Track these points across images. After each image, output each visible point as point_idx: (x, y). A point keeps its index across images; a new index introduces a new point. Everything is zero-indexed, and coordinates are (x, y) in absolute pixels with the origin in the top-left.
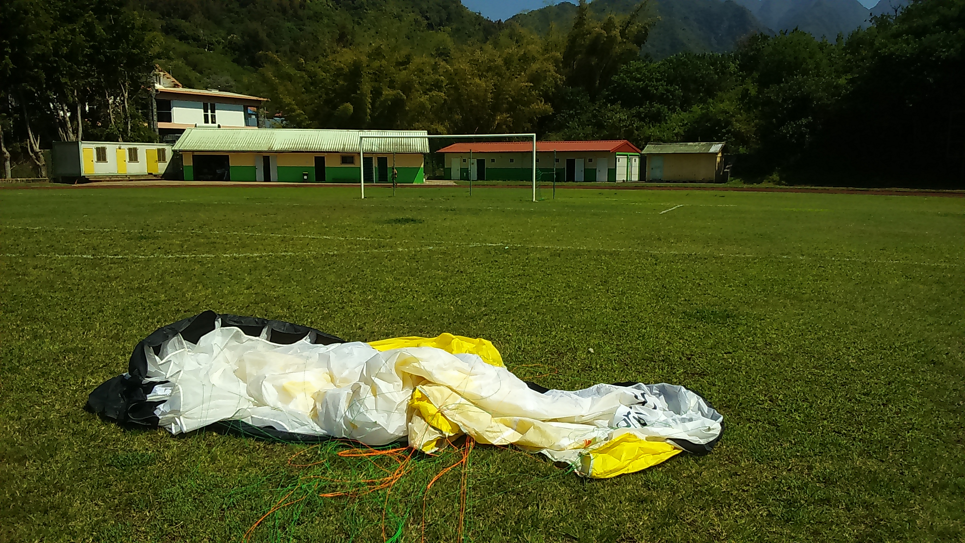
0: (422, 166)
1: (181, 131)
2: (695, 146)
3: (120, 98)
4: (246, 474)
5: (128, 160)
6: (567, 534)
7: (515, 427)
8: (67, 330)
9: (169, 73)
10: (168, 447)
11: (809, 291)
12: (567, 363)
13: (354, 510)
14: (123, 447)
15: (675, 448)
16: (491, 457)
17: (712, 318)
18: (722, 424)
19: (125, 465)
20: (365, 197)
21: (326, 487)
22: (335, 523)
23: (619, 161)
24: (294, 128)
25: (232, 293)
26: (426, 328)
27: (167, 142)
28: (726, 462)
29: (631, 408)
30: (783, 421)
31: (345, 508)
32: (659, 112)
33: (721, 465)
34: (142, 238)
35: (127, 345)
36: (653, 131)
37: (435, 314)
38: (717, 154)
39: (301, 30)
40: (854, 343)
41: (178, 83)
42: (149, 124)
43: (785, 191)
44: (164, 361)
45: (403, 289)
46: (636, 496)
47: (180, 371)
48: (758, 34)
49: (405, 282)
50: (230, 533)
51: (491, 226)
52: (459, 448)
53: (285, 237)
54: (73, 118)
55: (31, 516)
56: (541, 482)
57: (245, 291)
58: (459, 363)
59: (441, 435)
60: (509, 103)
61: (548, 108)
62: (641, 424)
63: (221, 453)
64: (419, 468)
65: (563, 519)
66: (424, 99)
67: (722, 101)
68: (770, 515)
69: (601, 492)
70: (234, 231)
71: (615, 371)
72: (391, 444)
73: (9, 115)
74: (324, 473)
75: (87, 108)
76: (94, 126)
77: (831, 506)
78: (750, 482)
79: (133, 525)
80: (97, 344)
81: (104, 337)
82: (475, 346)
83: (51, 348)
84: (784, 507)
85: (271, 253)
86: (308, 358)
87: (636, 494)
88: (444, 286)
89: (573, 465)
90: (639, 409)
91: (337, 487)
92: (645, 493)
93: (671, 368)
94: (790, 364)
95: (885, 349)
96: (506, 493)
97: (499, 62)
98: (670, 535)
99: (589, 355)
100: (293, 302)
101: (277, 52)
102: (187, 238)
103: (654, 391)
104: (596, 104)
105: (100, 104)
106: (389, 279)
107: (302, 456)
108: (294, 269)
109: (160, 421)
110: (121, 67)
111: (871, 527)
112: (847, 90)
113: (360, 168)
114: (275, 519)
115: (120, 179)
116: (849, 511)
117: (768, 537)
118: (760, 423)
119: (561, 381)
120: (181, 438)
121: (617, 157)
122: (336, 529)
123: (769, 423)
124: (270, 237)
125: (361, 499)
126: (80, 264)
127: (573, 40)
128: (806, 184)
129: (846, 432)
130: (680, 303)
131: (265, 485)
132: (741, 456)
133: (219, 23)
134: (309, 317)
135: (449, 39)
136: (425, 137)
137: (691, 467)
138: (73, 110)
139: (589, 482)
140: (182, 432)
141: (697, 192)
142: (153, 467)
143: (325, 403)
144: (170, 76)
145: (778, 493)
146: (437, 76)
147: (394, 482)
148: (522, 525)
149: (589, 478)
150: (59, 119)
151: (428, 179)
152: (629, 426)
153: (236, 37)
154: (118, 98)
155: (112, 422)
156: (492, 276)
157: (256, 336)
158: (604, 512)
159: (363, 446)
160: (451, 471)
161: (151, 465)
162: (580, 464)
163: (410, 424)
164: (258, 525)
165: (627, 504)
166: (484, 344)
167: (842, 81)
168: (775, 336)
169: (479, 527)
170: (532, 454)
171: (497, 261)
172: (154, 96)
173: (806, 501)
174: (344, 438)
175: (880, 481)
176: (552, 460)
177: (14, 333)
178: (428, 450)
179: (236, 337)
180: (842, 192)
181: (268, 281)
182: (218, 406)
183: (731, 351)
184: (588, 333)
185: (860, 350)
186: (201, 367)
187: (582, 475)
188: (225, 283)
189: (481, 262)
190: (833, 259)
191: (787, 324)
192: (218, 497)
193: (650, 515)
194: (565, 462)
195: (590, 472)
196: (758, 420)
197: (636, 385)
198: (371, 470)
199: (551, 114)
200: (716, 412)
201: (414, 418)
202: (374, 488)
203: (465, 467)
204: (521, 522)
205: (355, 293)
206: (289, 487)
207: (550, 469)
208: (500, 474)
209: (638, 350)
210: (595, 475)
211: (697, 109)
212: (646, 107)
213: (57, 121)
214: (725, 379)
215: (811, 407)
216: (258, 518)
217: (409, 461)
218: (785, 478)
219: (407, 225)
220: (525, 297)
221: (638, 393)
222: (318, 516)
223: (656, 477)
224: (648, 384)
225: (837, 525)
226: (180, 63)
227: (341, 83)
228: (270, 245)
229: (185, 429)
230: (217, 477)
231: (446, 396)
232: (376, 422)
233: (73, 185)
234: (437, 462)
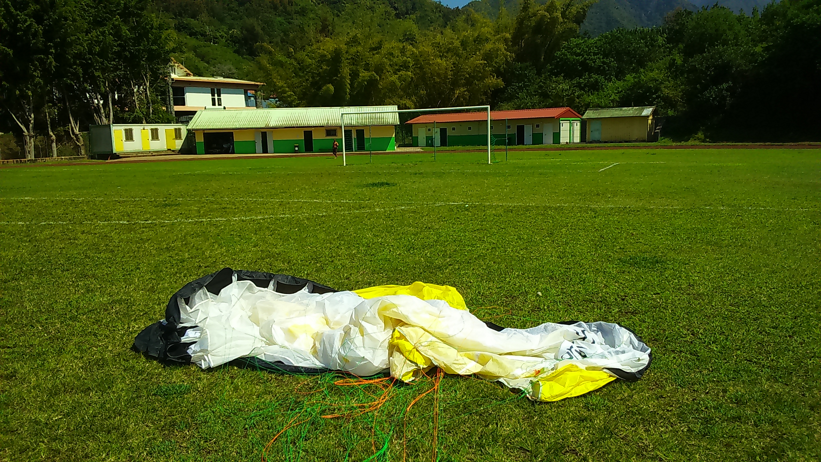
0: (394, 136)
1: (194, 113)
2: (630, 110)
3: (143, 87)
4: (262, 400)
5: (150, 138)
6: (521, 447)
7: (477, 360)
8: (113, 285)
9: (182, 64)
10: (199, 379)
11: (728, 238)
12: (520, 305)
13: (349, 428)
14: (164, 379)
15: (610, 376)
16: (458, 385)
17: (643, 264)
18: (650, 355)
19: (167, 395)
20: (346, 165)
21: (326, 410)
22: (335, 438)
23: (562, 126)
24: (287, 107)
25: (242, 251)
26: (401, 277)
27: (182, 122)
28: (654, 387)
29: (573, 342)
30: (703, 353)
31: (341, 427)
32: (596, 81)
33: (649, 389)
34: (166, 205)
35: (161, 296)
36: (592, 98)
37: (408, 265)
38: (648, 116)
39: (289, 23)
40: (766, 283)
41: (189, 72)
42: (167, 108)
43: (709, 147)
44: (193, 310)
45: (381, 244)
46: (578, 416)
47: (207, 318)
48: (683, 10)
49: (382, 238)
50: (253, 448)
51: (454, 187)
52: (432, 377)
53: (282, 202)
54: (106, 105)
55: (98, 435)
56: (499, 405)
57: (253, 249)
58: (430, 308)
59: (416, 367)
60: (466, 78)
61: (500, 82)
62: (582, 356)
63: (242, 383)
64: (400, 394)
65: (518, 435)
66: (394, 78)
67: (652, 71)
68: (690, 430)
69: (549, 413)
70: (241, 198)
71: (560, 311)
72: (376, 374)
73: (54, 105)
74: (323, 399)
75: (116, 97)
76: (123, 111)
77: (742, 423)
78: (673, 403)
79: (177, 442)
80: (137, 296)
81: (142, 290)
82: (442, 292)
83: (101, 299)
84: (702, 424)
85: (271, 216)
86: (307, 305)
87: (578, 414)
88: (415, 240)
89: (526, 391)
90: (580, 343)
91: (334, 410)
92: (586, 414)
93: (608, 308)
94: (710, 303)
95: (793, 288)
96: (471, 414)
97: (457, 43)
98: (606, 448)
99: (538, 298)
100: (291, 257)
101: (270, 43)
102: (203, 205)
103: (592, 328)
104: (541, 76)
105: (127, 93)
106: (369, 235)
107: (306, 385)
108: (291, 229)
109: (192, 358)
110: (143, 61)
111: (775, 440)
112: (763, 57)
113: (342, 139)
114: (287, 437)
115: (145, 154)
116: (757, 427)
117: (688, 449)
118: (683, 354)
119: (514, 320)
120: (209, 372)
121: (561, 122)
122: (336, 444)
123: (691, 354)
124: (270, 202)
125: (354, 420)
126: (118, 229)
127: (521, 22)
128: (728, 141)
129: (756, 360)
130: (616, 251)
131: (278, 409)
132: (666, 381)
133: (222, 20)
134: (305, 270)
135: (415, 26)
136: (396, 112)
137: (624, 392)
138: (105, 98)
139: (538, 405)
140: (210, 367)
141: (631, 151)
142: (189, 395)
143: (323, 342)
144: (184, 67)
145: (697, 412)
146: (405, 58)
147: (380, 405)
148: (484, 440)
149: (538, 402)
150: (94, 106)
151: (398, 147)
152: (571, 358)
153: (236, 31)
154: (141, 87)
155: (154, 360)
156: (455, 231)
157: (265, 287)
158: (552, 429)
159: (354, 377)
160: (425, 397)
161: (187, 394)
162: (531, 390)
163: (391, 358)
164: (274, 441)
165: (570, 422)
166: (450, 291)
167: (758, 49)
168: (697, 278)
169: (450, 442)
170: (491, 382)
171: (459, 218)
172: (170, 84)
173: (720, 419)
174: (338, 370)
175: (785, 402)
176: (508, 387)
177: (71, 288)
178: (407, 380)
179: (249, 289)
180: (760, 147)
181: (271, 240)
182: (237, 346)
183: (659, 292)
184: (537, 279)
185: (771, 289)
186: (222, 314)
187: (533, 399)
188: (236, 242)
189: (446, 219)
190: (750, 208)
191: (708, 267)
192: (241, 418)
193: (589, 431)
194: (518, 389)
195: (539, 396)
196: (681, 352)
197: (578, 323)
198: (361, 396)
199: (502, 87)
200: (645, 345)
201: (394, 353)
202: (364, 410)
203: (437, 393)
204: (484, 437)
205: (341, 249)
206: (297, 411)
207: (507, 394)
208: (466, 398)
209: (580, 293)
210: (544, 399)
211: (630, 78)
212: (585, 78)
213: (93, 107)
214: (653, 316)
215: (726, 339)
216: (274, 435)
217: (391, 388)
218: (703, 400)
219: (382, 189)
220: (483, 249)
221: (579, 330)
222: (321, 433)
223: (594, 400)
224: (588, 322)
225: (746, 438)
226: (191, 55)
227: (325, 67)
228: (270, 209)
229: (212, 365)
230: (239, 402)
231: (420, 336)
232: (364, 357)
233: (107, 161)
234: (414, 389)
